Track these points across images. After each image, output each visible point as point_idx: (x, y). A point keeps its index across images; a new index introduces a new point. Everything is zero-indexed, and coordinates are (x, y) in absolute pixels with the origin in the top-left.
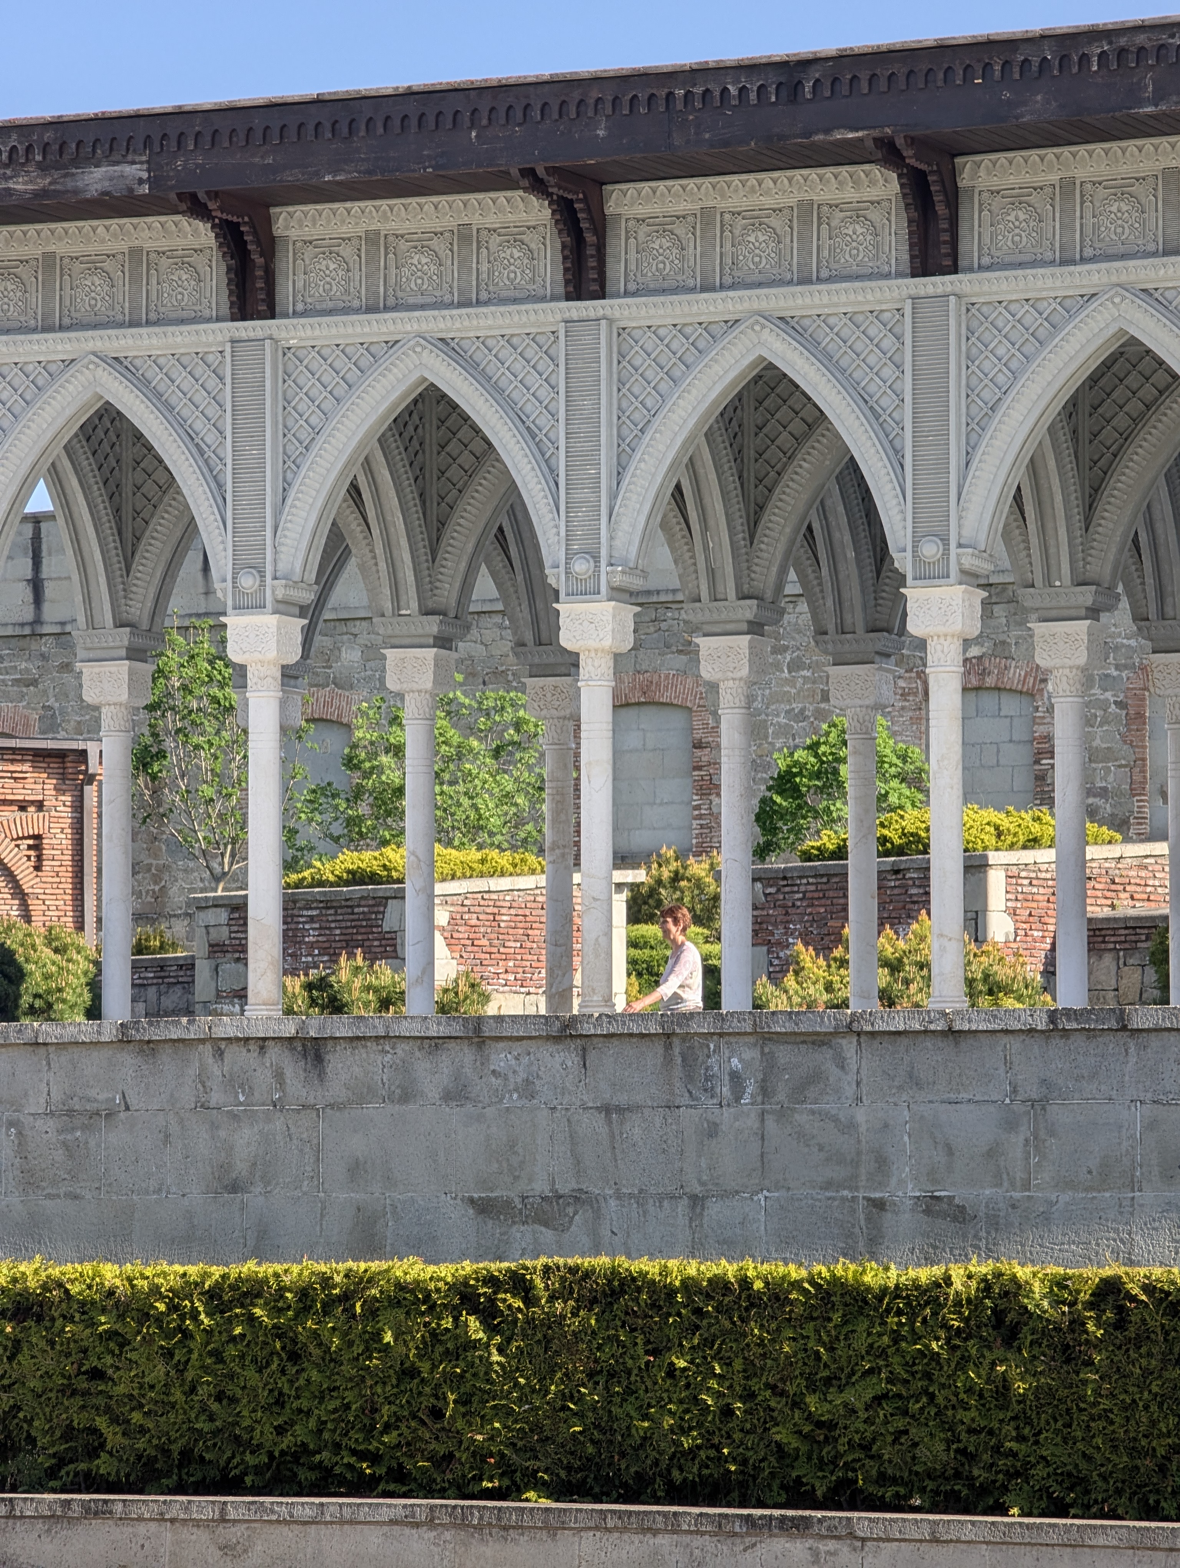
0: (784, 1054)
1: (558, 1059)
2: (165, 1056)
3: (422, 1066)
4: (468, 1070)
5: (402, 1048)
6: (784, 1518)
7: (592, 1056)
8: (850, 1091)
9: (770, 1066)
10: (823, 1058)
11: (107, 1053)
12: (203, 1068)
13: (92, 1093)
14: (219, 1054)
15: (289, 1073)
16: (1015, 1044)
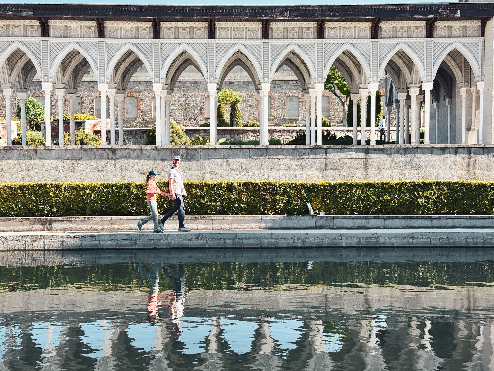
0: (189, 152)
1: (154, 152)
2: (88, 151)
3: (132, 153)
4: (139, 154)
5: (128, 150)
6: (201, 217)
7: (159, 152)
8: (200, 157)
9: (187, 153)
10: (196, 152)
11: (78, 150)
12: (95, 153)
13: (76, 156)
14: (98, 151)
15: (109, 154)
16: (224, 150)
